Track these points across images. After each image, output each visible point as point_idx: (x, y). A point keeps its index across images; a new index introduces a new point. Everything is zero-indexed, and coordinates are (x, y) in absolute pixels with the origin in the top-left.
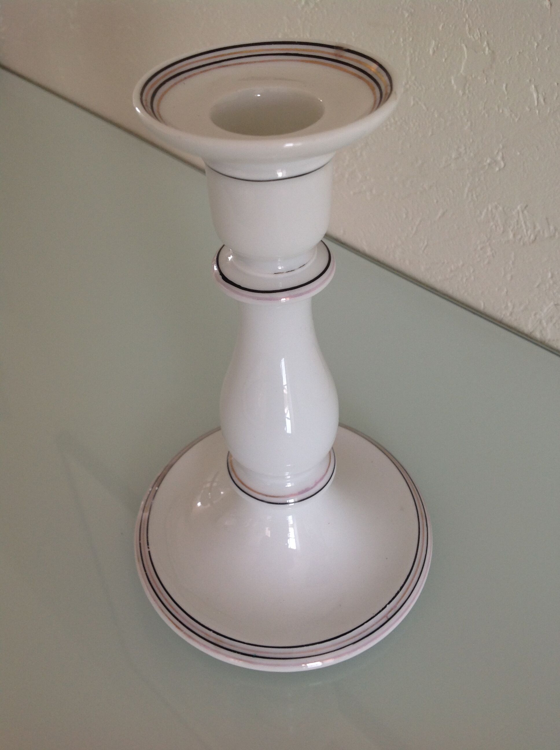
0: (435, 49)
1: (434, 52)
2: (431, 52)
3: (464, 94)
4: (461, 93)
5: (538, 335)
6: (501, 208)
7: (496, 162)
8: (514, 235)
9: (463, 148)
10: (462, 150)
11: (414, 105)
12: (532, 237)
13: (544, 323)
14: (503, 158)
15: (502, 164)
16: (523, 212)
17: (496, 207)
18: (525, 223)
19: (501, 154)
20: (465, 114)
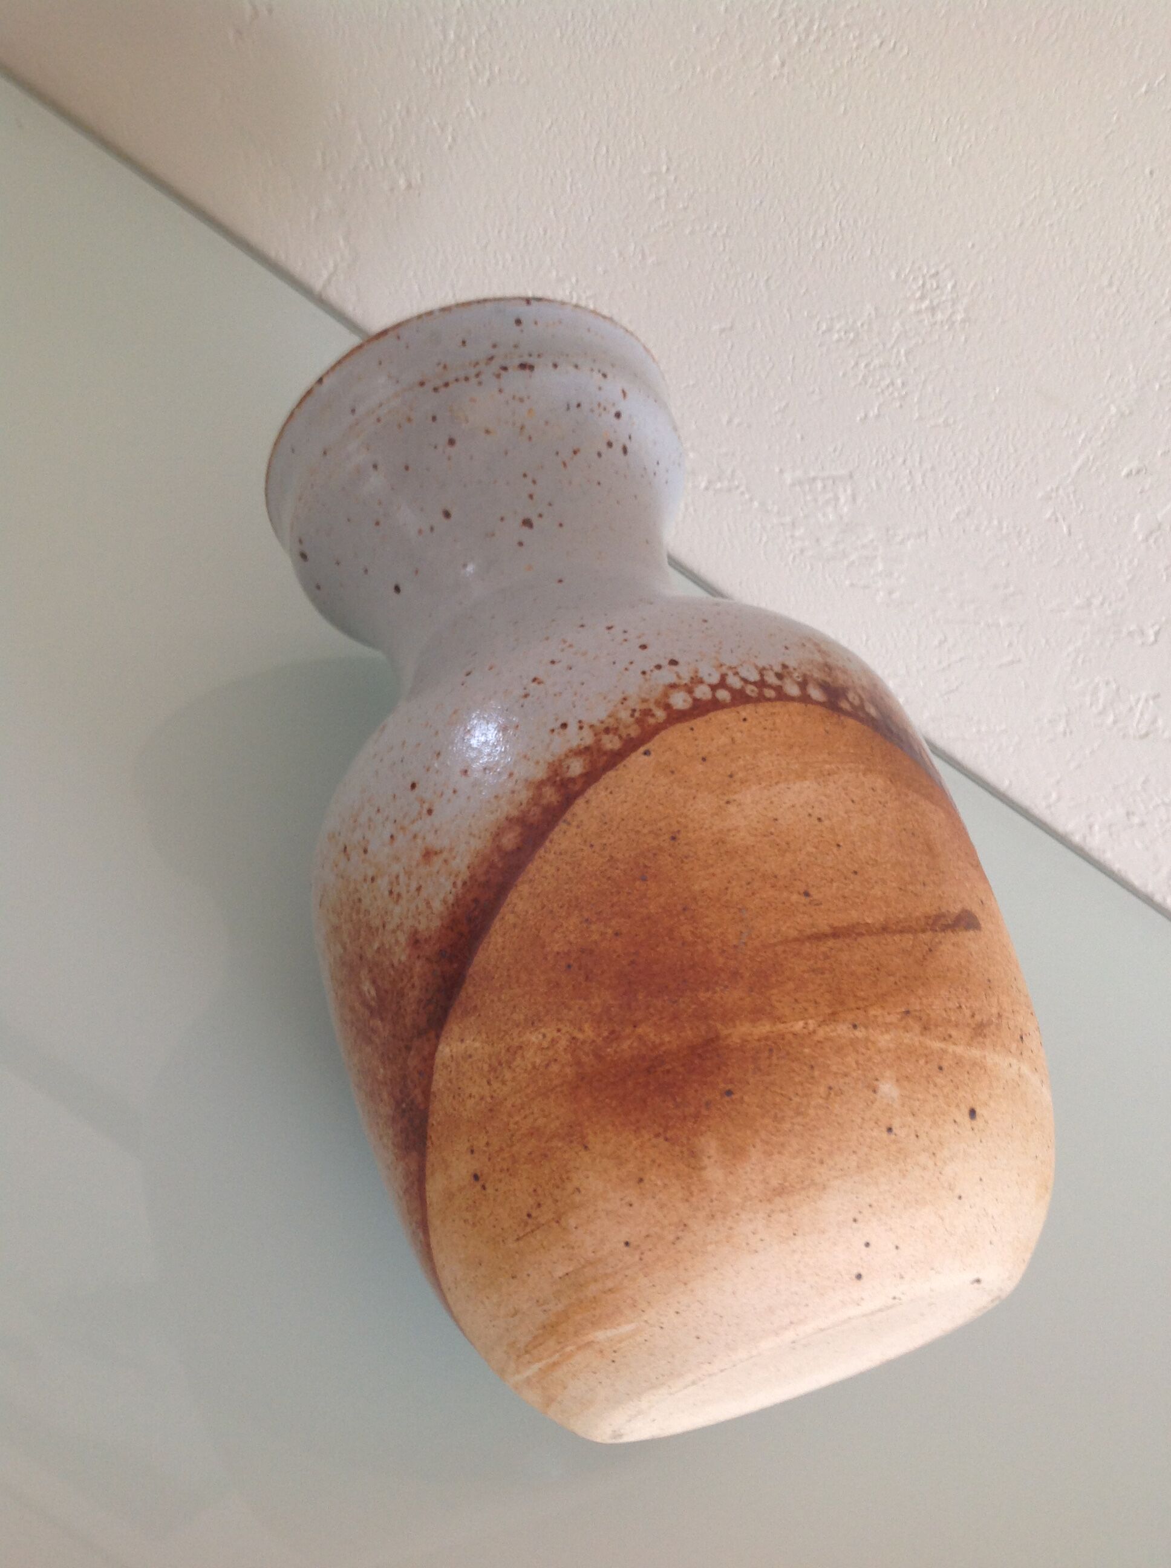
0: (1134, 472)
1: (1129, 475)
2: (1124, 473)
3: (1146, 539)
4: (1140, 537)
5: (1077, 839)
6: (1114, 686)
7: (1142, 633)
8: (1115, 722)
9: (1101, 598)
10: (1096, 602)
11: (1049, 520)
12: (1143, 732)
13: (1096, 828)
14: (1157, 634)
15: (1152, 638)
16: (1147, 700)
17: (1107, 683)
18: (1142, 714)
19: (1157, 627)
20: (1131, 562)
